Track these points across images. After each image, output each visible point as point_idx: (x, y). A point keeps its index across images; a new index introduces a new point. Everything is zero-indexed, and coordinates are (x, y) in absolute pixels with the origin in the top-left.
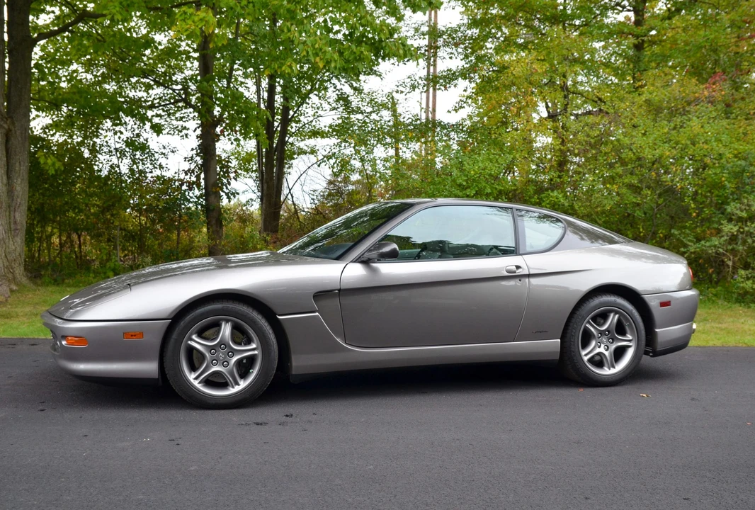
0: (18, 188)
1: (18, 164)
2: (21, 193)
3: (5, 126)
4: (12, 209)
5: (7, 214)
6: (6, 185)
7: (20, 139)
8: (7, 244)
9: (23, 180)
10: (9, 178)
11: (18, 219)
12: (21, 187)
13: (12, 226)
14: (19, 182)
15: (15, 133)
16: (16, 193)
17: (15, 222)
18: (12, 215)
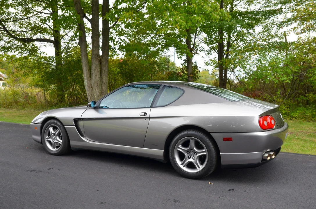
0: (104, 79)
1: (104, 71)
2: (105, 80)
3: (99, 59)
4: (102, 85)
5: (100, 87)
6: (100, 78)
7: (104, 62)
8: (100, 97)
9: (105, 76)
10: (101, 76)
11: (104, 89)
12: (105, 78)
13: (102, 91)
14: (104, 77)
15: (103, 60)
16: (103, 80)
17: (103, 90)
18: (102, 88)
